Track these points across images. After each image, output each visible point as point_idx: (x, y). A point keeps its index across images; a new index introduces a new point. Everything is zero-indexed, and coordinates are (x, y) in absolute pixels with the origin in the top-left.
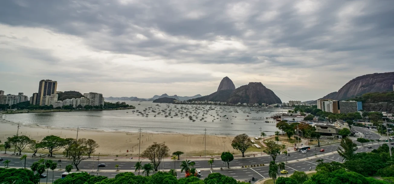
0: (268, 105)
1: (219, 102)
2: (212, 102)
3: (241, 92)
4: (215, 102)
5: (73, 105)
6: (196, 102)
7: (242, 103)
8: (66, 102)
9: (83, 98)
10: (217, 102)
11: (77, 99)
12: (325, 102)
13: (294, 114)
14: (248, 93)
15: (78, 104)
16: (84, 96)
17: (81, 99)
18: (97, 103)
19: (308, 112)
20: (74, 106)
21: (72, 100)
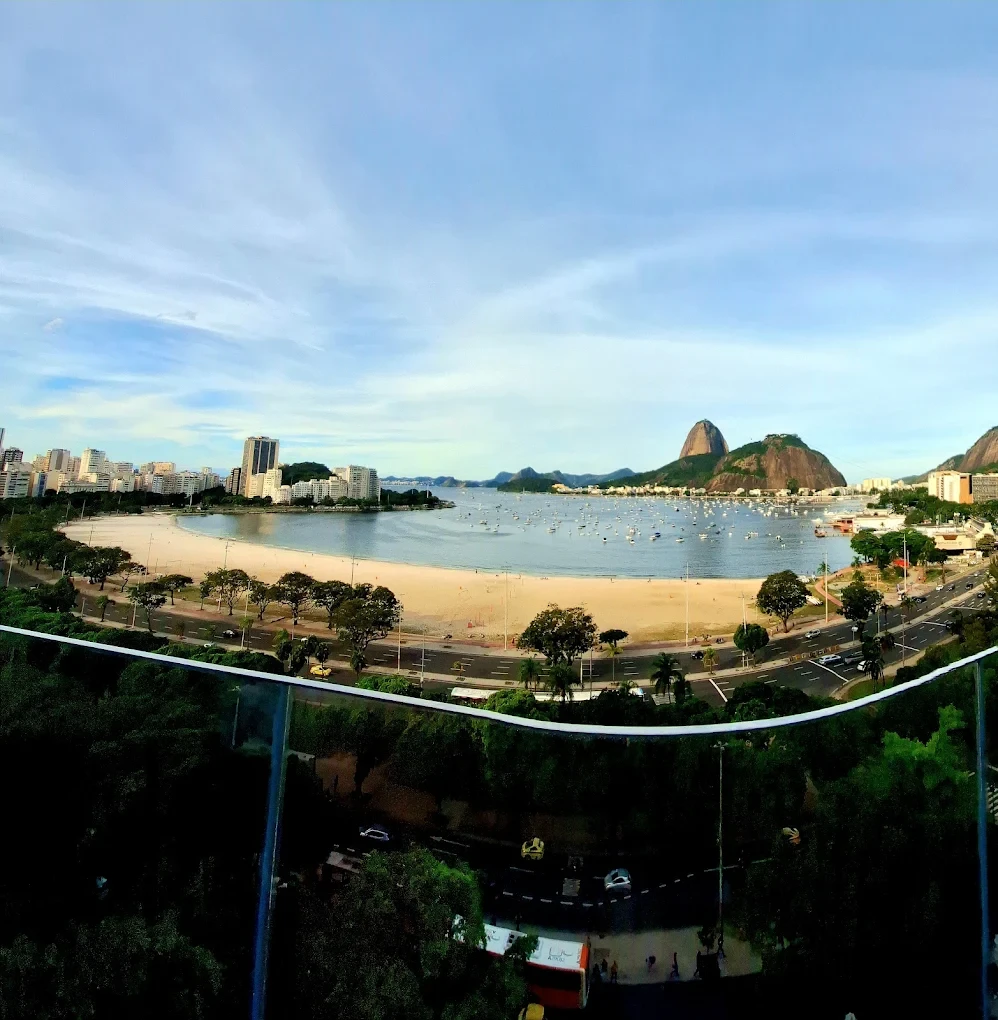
0: (814, 491)
1: (685, 489)
2: (666, 490)
3: (747, 460)
4: (672, 489)
5: (313, 498)
6: (620, 490)
7: (747, 491)
8: (298, 489)
9: (334, 478)
10: (679, 489)
11: (321, 481)
12: (945, 477)
13: (881, 512)
14: (763, 463)
15: (325, 494)
16: (335, 475)
17: (329, 481)
18: (364, 494)
19: (911, 505)
20: (316, 500)
21: (310, 483)
